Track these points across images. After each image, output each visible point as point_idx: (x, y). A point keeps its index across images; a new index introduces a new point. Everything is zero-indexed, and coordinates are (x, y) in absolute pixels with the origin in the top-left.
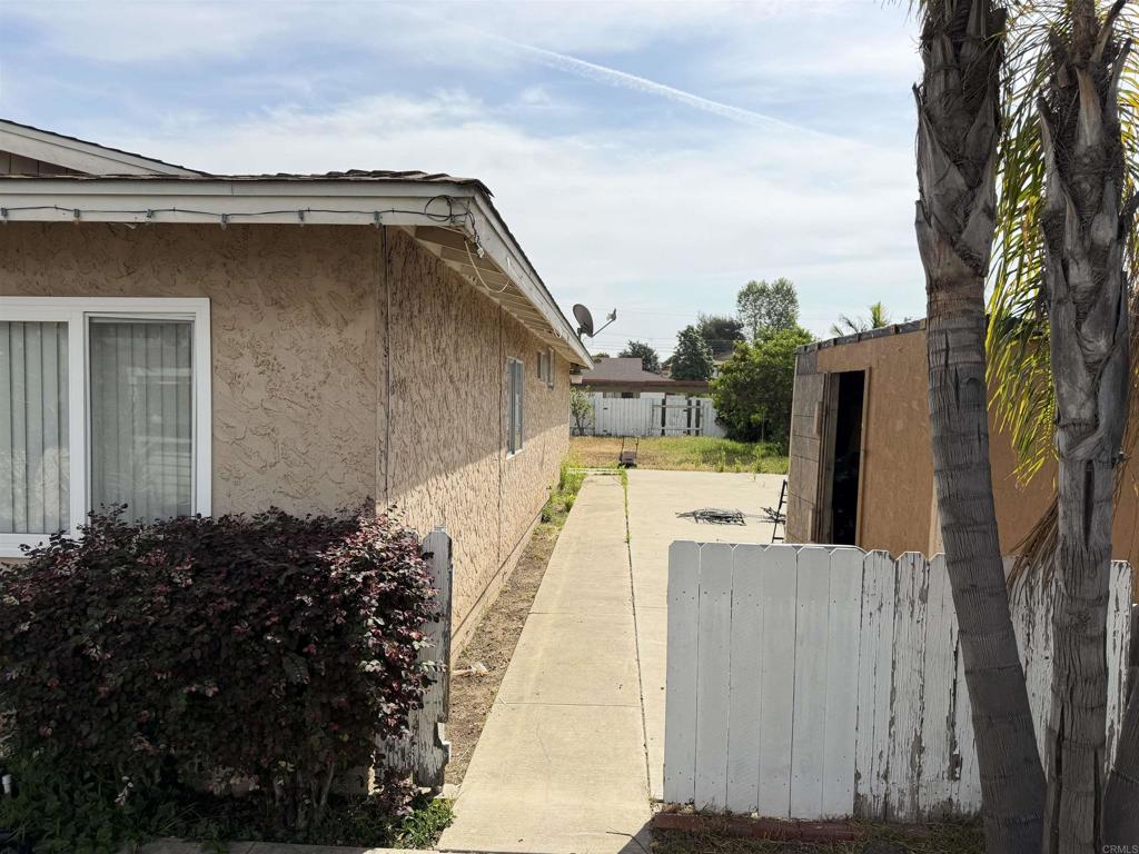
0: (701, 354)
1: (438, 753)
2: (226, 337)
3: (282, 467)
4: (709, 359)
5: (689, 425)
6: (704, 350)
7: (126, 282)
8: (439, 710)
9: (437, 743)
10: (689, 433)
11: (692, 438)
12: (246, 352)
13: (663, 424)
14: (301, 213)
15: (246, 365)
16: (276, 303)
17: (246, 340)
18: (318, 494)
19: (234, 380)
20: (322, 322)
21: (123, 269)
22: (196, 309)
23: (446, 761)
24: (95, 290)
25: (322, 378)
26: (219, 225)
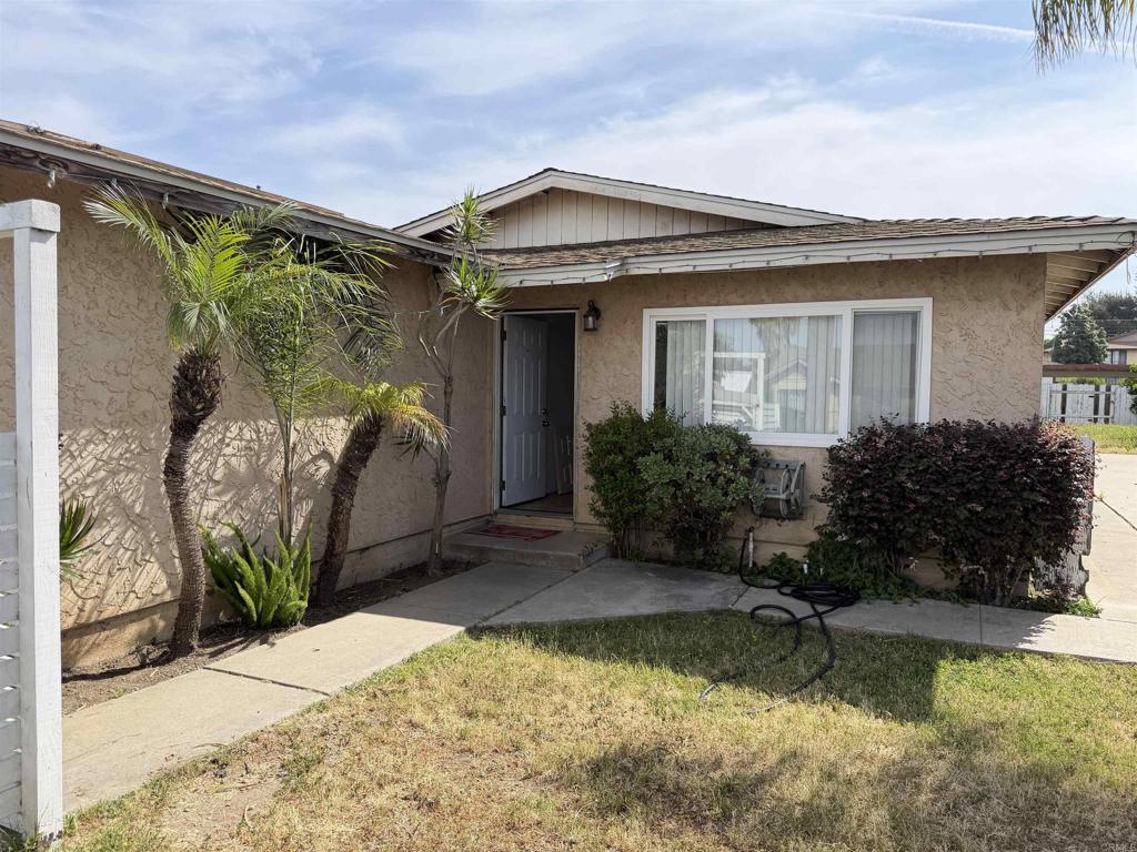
0: (1091, 336)
1: (1082, 574)
2: (942, 320)
3: (976, 397)
4: (1102, 342)
5: (1096, 412)
6: (1095, 332)
7: (879, 291)
8: (1084, 547)
9: (1081, 568)
10: (1096, 421)
11: (1101, 425)
12: (954, 328)
13: (1063, 412)
14: (1030, 247)
15: (955, 336)
16: (977, 299)
17: (956, 321)
18: (999, 413)
19: (946, 345)
20: (1006, 307)
21: (877, 284)
22: (924, 305)
23: (1087, 580)
24: (859, 297)
25: (1004, 342)
26: (977, 257)
